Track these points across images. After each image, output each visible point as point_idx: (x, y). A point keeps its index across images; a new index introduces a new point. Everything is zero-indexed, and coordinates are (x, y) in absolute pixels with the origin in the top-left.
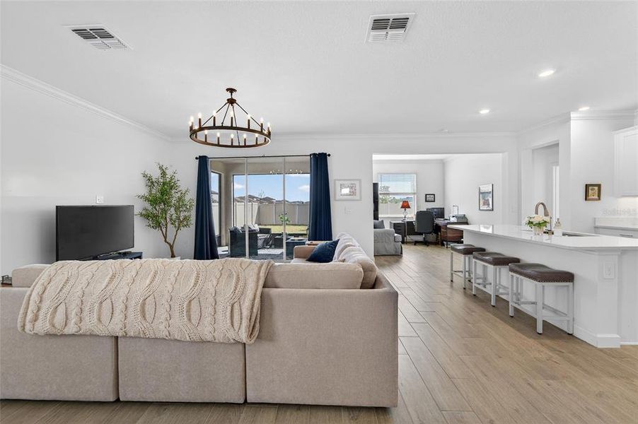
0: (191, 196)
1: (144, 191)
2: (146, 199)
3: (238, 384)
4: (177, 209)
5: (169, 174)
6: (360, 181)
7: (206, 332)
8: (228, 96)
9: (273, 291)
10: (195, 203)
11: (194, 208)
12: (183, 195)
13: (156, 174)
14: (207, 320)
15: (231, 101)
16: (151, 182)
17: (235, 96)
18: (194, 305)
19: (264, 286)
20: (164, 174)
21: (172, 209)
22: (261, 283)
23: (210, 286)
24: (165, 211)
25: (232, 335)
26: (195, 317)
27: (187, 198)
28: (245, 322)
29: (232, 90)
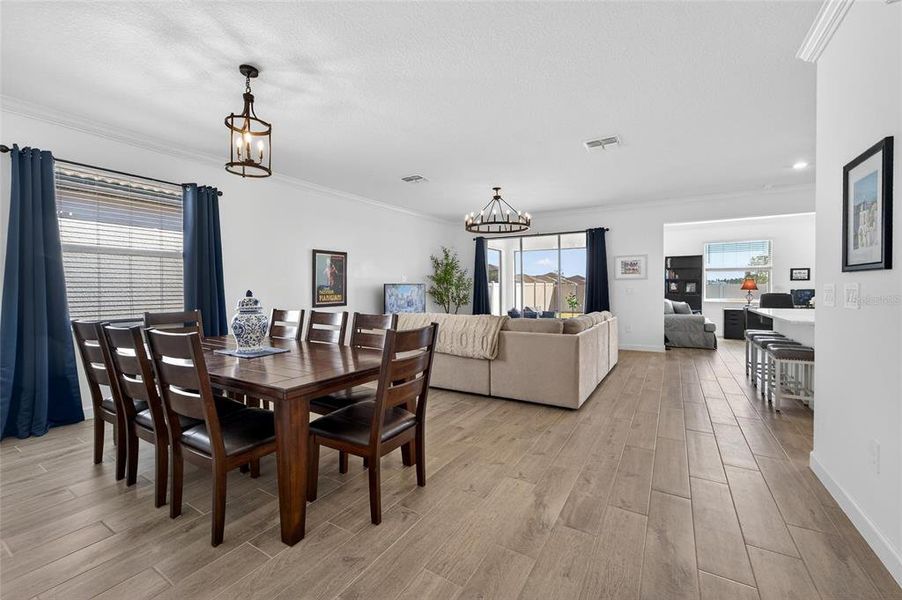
0: (470, 275)
1: (431, 272)
2: (433, 279)
3: (486, 384)
4: (457, 287)
5: (451, 255)
6: (646, 256)
7: (469, 351)
8: (494, 193)
9: (506, 332)
10: (472, 282)
11: (472, 287)
12: (463, 274)
13: (441, 257)
14: (470, 346)
15: (497, 198)
16: (437, 264)
17: (500, 193)
18: (464, 337)
19: (501, 329)
20: (447, 255)
21: (454, 288)
22: (499, 328)
23: (472, 327)
24: (447, 290)
25: (482, 353)
26: (464, 343)
27: (466, 277)
28: (489, 346)
29: (497, 189)
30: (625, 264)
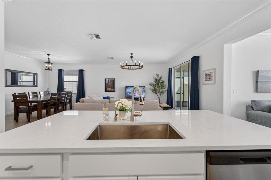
8: (131, 55)
15: (132, 57)
29: (132, 54)
30: (206, 75)
